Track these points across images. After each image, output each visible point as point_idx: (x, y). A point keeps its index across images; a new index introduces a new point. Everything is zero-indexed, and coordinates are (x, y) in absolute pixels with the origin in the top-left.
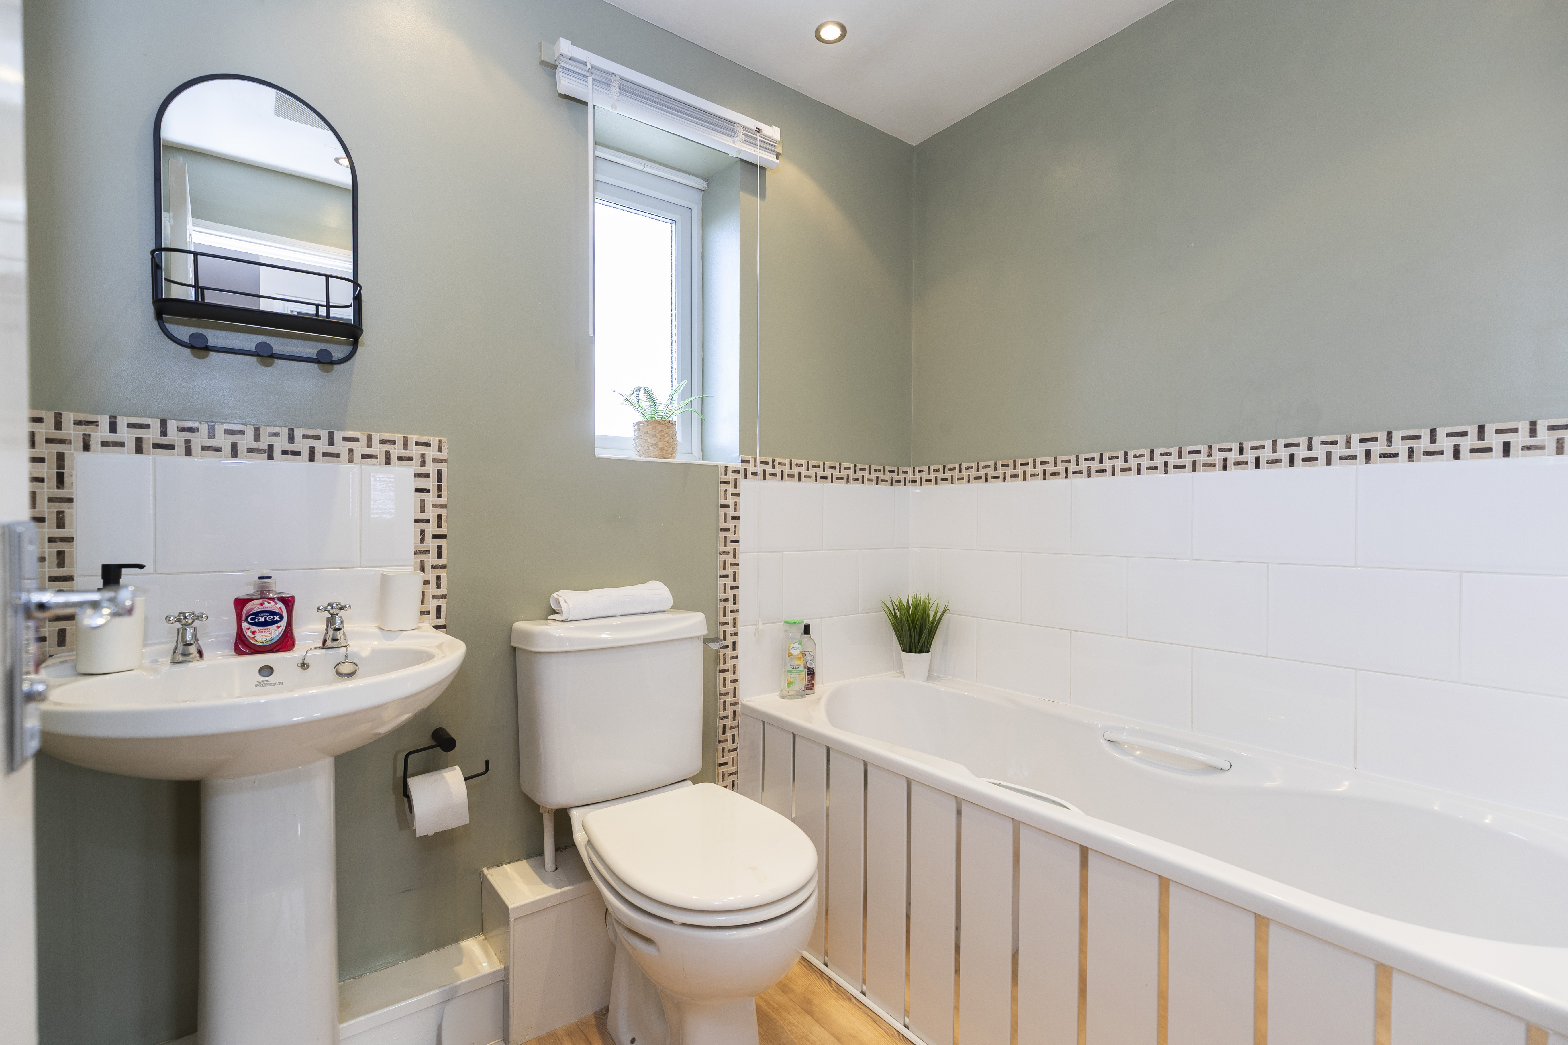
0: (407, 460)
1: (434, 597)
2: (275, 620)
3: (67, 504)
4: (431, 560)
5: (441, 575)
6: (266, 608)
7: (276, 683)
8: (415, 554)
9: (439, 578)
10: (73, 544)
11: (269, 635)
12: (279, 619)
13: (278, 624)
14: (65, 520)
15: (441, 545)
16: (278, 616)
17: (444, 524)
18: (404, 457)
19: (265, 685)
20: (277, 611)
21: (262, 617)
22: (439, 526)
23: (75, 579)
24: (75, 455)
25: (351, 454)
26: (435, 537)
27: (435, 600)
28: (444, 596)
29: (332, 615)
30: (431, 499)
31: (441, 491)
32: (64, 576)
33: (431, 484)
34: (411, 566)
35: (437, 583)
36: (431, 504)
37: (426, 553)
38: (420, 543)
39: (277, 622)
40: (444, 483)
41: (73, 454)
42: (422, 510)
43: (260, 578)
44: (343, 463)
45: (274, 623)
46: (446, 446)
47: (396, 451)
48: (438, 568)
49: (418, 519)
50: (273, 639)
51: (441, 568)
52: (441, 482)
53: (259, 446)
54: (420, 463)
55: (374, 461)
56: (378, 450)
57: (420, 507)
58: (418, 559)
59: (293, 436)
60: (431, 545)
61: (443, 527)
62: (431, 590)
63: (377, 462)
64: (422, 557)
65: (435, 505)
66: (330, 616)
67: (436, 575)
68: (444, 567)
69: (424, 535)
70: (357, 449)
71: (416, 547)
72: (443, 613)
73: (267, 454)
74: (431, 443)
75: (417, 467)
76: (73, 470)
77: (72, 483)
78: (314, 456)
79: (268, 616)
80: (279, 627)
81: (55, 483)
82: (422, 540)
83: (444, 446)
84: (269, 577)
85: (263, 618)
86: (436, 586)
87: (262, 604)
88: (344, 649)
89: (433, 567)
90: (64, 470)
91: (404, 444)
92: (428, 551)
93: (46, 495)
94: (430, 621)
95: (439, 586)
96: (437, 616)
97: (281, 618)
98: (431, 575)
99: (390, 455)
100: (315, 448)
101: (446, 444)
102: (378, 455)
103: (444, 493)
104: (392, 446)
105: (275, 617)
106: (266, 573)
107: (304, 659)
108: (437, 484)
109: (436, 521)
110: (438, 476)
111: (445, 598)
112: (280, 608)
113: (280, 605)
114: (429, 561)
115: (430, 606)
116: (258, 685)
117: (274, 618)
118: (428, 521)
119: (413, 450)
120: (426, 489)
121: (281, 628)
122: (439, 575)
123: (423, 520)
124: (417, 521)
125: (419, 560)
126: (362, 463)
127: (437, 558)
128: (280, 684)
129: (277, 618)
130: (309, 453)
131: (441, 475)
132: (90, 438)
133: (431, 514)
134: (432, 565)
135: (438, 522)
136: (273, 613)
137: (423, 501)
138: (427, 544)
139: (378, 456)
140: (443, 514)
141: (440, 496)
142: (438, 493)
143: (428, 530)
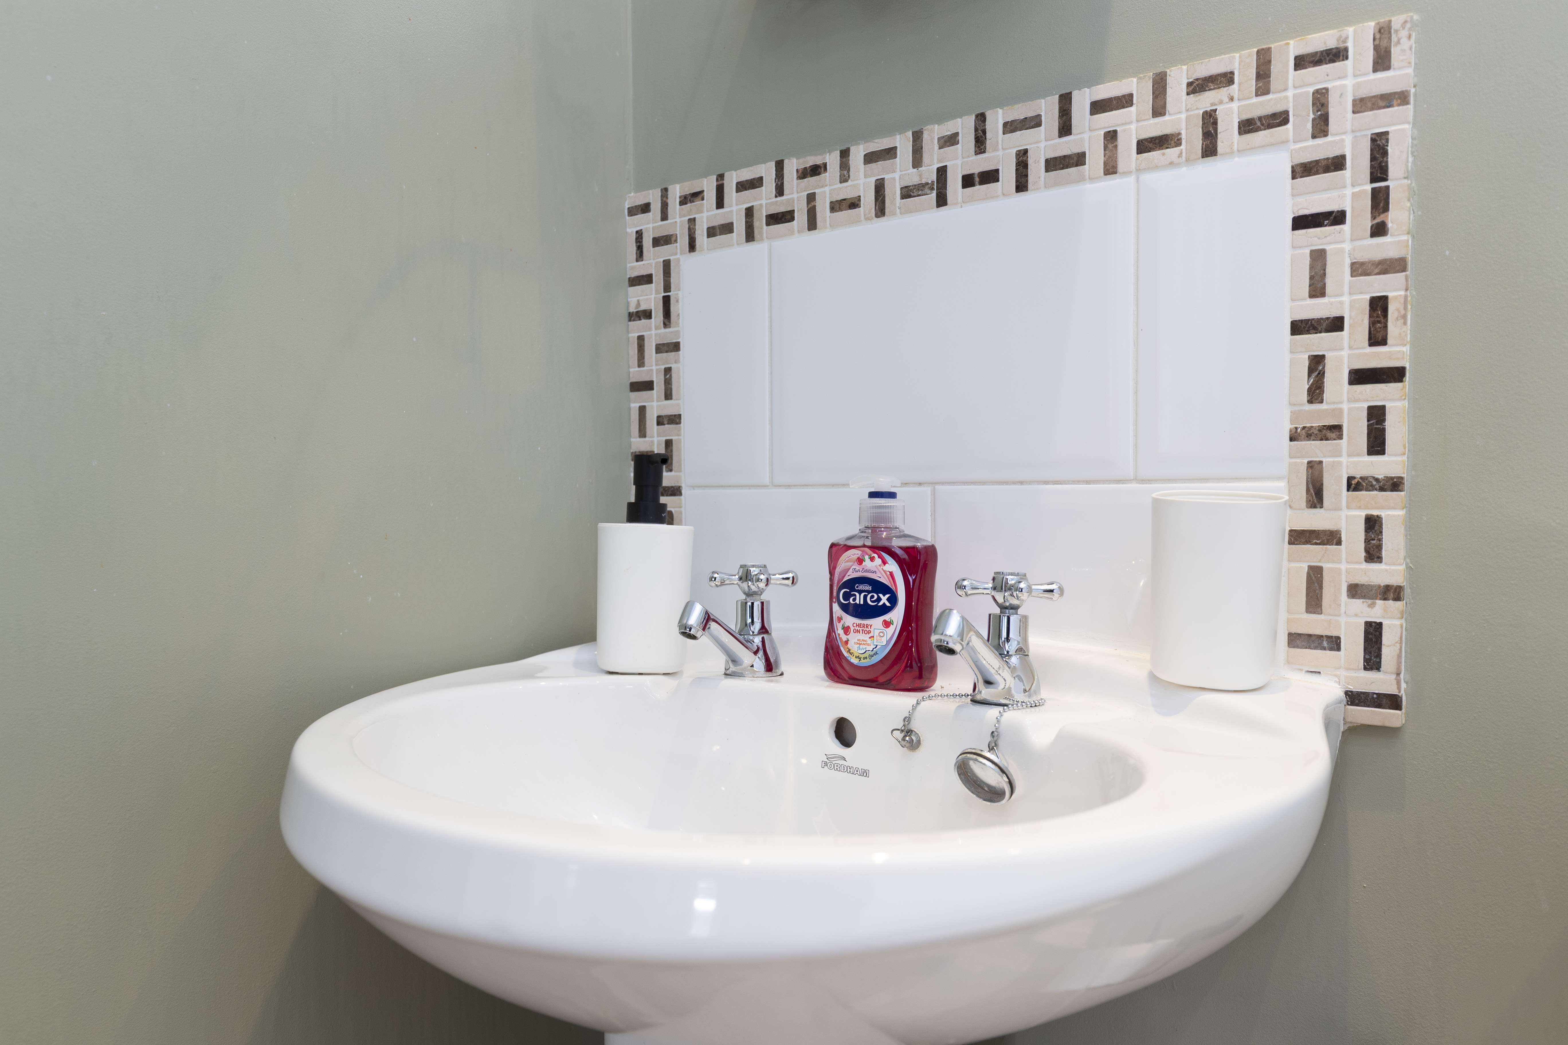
0: (1270, 126)
1: (1355, 591)
2: (881, 604)
3: (673, 353)
4: (1344, 459)
5: (1383, 513)
6: (866, 571)
7: (857, 770)
8: (1291, 440)
9: (1373, 524)
10: (680, 427)
11: (869, 641)
12: (888, 604)
13: (886, 617)
14: (673, 384)
15: (1384, 407)
16: (888, 596)
17: (1394, 328)
18: (1260, 118)
19: (838, 768)
20: (885, 580)
21: (860, 592)
22: (1377, 338)
23: (683, 492)
24: (681, 263)
25: (1110, 146)
26: (1360, 377)
27: (1358, 604)
28: (1392, 593)
29: (1003, 608)
30: (1347, 246)
31: (1386, 209)
32: (672, 487)
33: (1349, 192)
34: (1279, 478)
35: (1367, 541)
36: (1348, 262)
37: (1330, 434)
38: (1310, 402)
39: (885, 610)
40: (1396, 182)
41: (678, 260)
42: (1317, 290)
43: (873, 495)
44: (1092, 179)
45: (881, 610)
46: (1404, 41)
47: (1235, 105)
48: (1370, 488)
49: (1301, 321)
50: (876, 654)
51: (1382, 489)
52: (1386, 180)
53: (920, 176)
54: (1309, 125)
55: (1171, 153)
56: (1183, 116)
57: (1311, 278)
58: (1302, 457)
59: (984, 132)
60: (1345, 407)
61: (1389, 341)
62: (1343, 566)
63: (1180, 155)
64: (1315, 449)
65: (1362, 264)
66: (997, 611)
67: (1363, 514)
68: (1394, 485)
69: (1322, 374)
70: (1127, 127)
71: (1294, 416)
72: (1388, 652)
73: (935, 192)
74: (1350, 45)
75: (1301, 141)
76: (679, 290)
77: (678, 315)
78: (1027, 176)
79: (869, 592)
80: (887, 624)
81: (662, 318)
82: (1316, 393)
83: (1398, 42)
84: (892, 495)
85: (862, 595)
86: (1363, 554)
87: (860, 561)
88: (994, 712)
89: (1354, 485)
90: (670, 291)
91: (1259, 76)
92: (1335, 430)
93: (654, 341)
94: (1343, 673)
95: (1373, 554)
96: (1365, 660)
97: (893, 600)
98: (1345, 513)
99: (1215, 123)
100: (1029, 153)
101: (1404, 33)
102: (1183, 132)
103: (1397, 217)
104: (1223, 93)
105: (881, 595)
106: (884, 486)
107: (907, 720)
108: (1368, 187)
109: (1366, 322)
110: (1373, 159)
111: (1397, 598)
112: (891, 574)
113: (893, 566)
114: (1340, 463)
115: (1343, 620)
116: (826, 764)
117: (879, 599)
118: (1336, 324)
119: (1286, 90)
120: (1331, 213)
121: (892, 628)
122: (1375, 513)
123: (1319, 321)
124: (1299, 328)
125: (1306, 461)
126: (1138, 170)
127: (1369, 454)
128: (865, 773)
129: (884, 599)
130: (1017, 170)
131: (1385, 153)
132: (695, 225)
133: (1346, 299)
134: (1350, 479)
135: (1372, 324)
136: (879, 587)
137: (1318, 257)
138: (1333, 407)
139: (1183, 136)
140: (1390, 295)
141: (1379, 230)
142: (1374, 217)
143: (1337, 353)
